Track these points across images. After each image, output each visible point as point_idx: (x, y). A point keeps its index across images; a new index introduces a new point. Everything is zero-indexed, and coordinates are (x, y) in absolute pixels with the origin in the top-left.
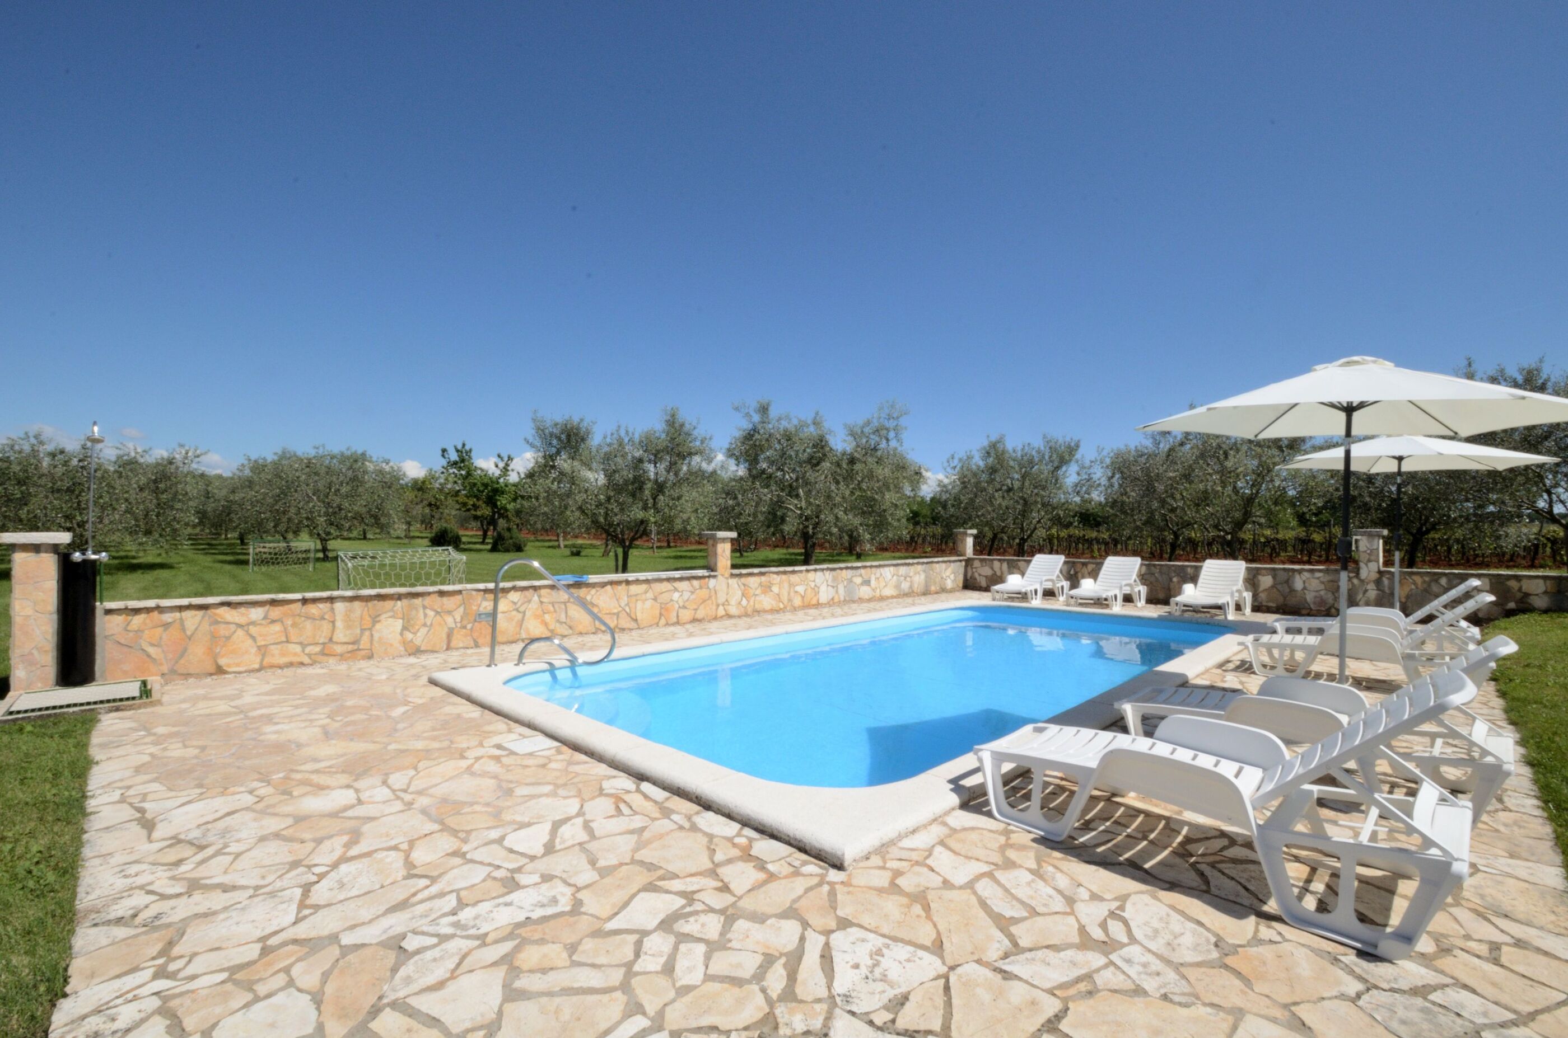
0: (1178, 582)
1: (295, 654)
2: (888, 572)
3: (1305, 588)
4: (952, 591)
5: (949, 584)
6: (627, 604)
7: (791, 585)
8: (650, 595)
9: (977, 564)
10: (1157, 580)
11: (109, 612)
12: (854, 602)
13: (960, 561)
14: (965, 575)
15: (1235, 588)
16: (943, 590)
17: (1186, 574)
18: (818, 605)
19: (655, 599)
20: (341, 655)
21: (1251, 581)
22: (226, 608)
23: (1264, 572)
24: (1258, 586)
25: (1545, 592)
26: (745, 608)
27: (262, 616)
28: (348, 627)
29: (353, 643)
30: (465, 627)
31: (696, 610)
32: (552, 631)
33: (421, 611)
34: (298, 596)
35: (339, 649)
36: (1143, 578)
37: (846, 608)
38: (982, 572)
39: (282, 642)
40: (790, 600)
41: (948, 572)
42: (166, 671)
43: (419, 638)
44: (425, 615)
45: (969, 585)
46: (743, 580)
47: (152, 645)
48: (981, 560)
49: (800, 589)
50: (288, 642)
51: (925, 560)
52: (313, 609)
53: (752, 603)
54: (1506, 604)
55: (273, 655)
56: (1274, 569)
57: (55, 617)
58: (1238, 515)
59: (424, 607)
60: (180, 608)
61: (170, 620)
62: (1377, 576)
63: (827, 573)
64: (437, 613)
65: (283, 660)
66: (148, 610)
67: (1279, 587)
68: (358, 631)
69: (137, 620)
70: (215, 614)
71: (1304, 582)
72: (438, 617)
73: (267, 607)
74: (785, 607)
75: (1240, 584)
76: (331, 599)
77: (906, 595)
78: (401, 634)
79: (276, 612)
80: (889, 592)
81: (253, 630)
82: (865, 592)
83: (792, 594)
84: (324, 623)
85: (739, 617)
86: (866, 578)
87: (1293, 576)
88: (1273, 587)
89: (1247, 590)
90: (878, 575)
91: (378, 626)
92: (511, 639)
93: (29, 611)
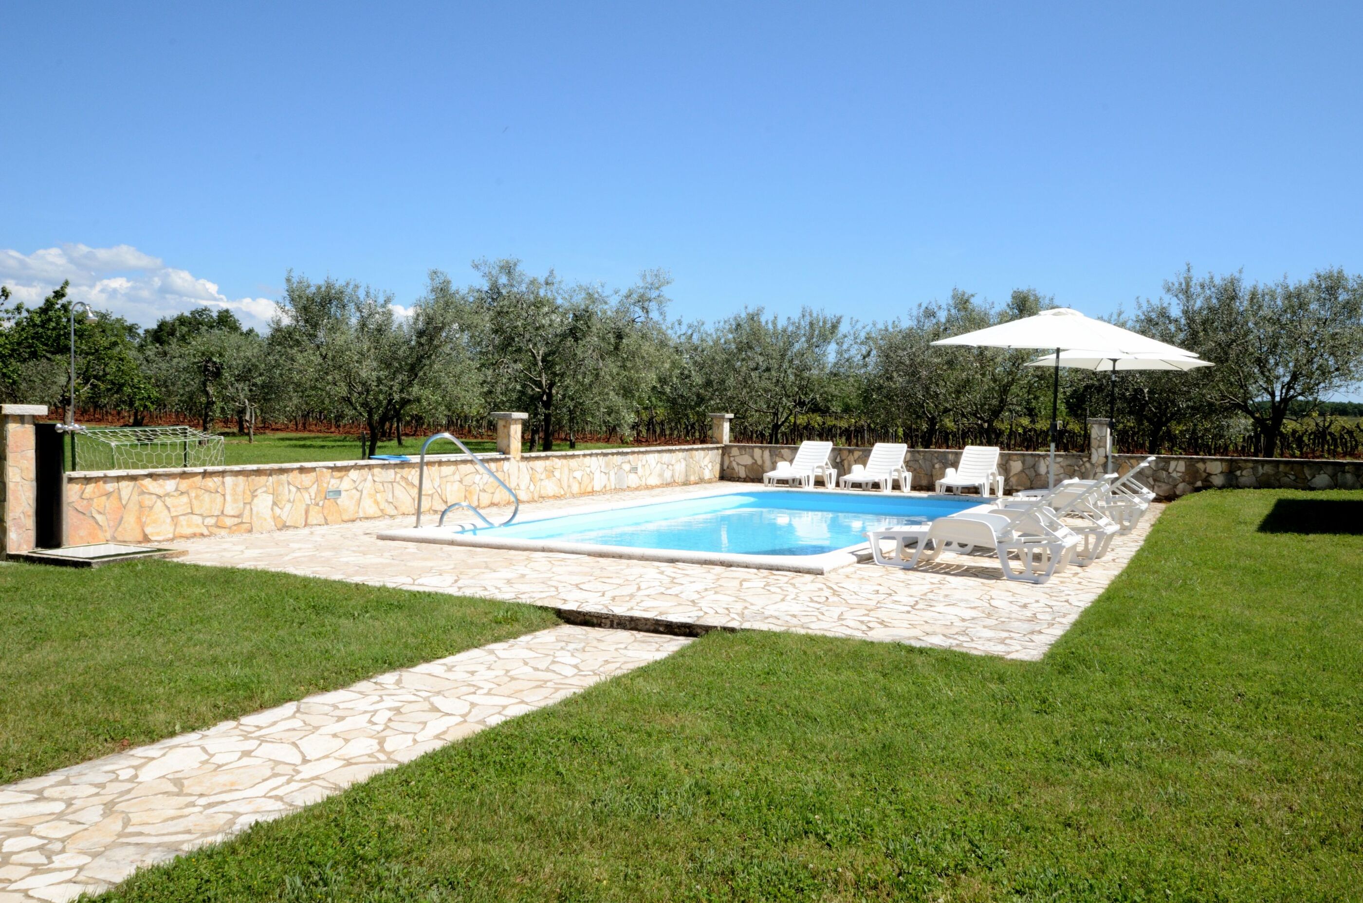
0: (940, 468)
1: (197, 526)
2: (652, 458)
3: (1048, 472)
4: (710, 481)
5: (707, 475)
6: (439, 486)
7: (571, 470)
8: (457, 477)
9: (735, 451)
10: (921, 467)
11: (71, 480)
12: (623, 490)
13: (717, 448)
14: (722, 464)
15: (990, 472)
16: (701, 481)
17: (946, 459)
18: (593, 492)
19: (461, 481)
20: (230, 528)
21: (1004, 467)
22: (149, 480)
23: (1015, 457)
24: (1010, 471)
25: (1222, 473)
26: (532, 493)
27: (174, 488)
28: (235, 501)
29: (238, 517)
30: (317, 505)
31: (493, 493)
32: (382, 510)
33: (286, 486)
34: (201, 469)
35: (229, 522)
36: (908, 465)
37: (616, 497)
38: (742, 460)
39: (188, 513)
40: (569, 486)
41: (707, 459)
42: (109, 538)
43: (285, 513)
44: (290, 491)
45: (726, 476)
46: (532, 464)
47: (100, 513)
48: (740, 448)
49: (578, 475)
50: (192, 513)
51: (686, 447)
52: (211, 482)
53: (538, 488)
54: (1195, 483)
55: (182, 526)
56: (1023, 455)
57: (34, 484)
58: (995, 402)
59: (289, 483)
60: (119, 479)
61: (111, 490)
62: (1104, 460)
63: (601, 458)
64: (298, 489)
65: (189, 531)
66: (97, 479)
67: (1027, 471)
68: (242, 505)
69: (90, 488)
70: (142, 485)
71: (1048, 467)
72: (299, 493)
73: (178, 479)
74: (565, 494)
75: (994, 468)
76: (223, 473)
77: (668, 485)
78: (272, 509)
79: (184, 484)
80: (653, 481)
81: (168, 501)
82: (632, 480)
83: (571, 479)
84: (218, 495)
85: (528, 502)
86: (634, 464)
87: (1039, 461)
88: (1023, 471)
89: (1000, 474)
90: (644, 462)
91: (256, 501)
92: (352, 517)
93: (17, 478)
